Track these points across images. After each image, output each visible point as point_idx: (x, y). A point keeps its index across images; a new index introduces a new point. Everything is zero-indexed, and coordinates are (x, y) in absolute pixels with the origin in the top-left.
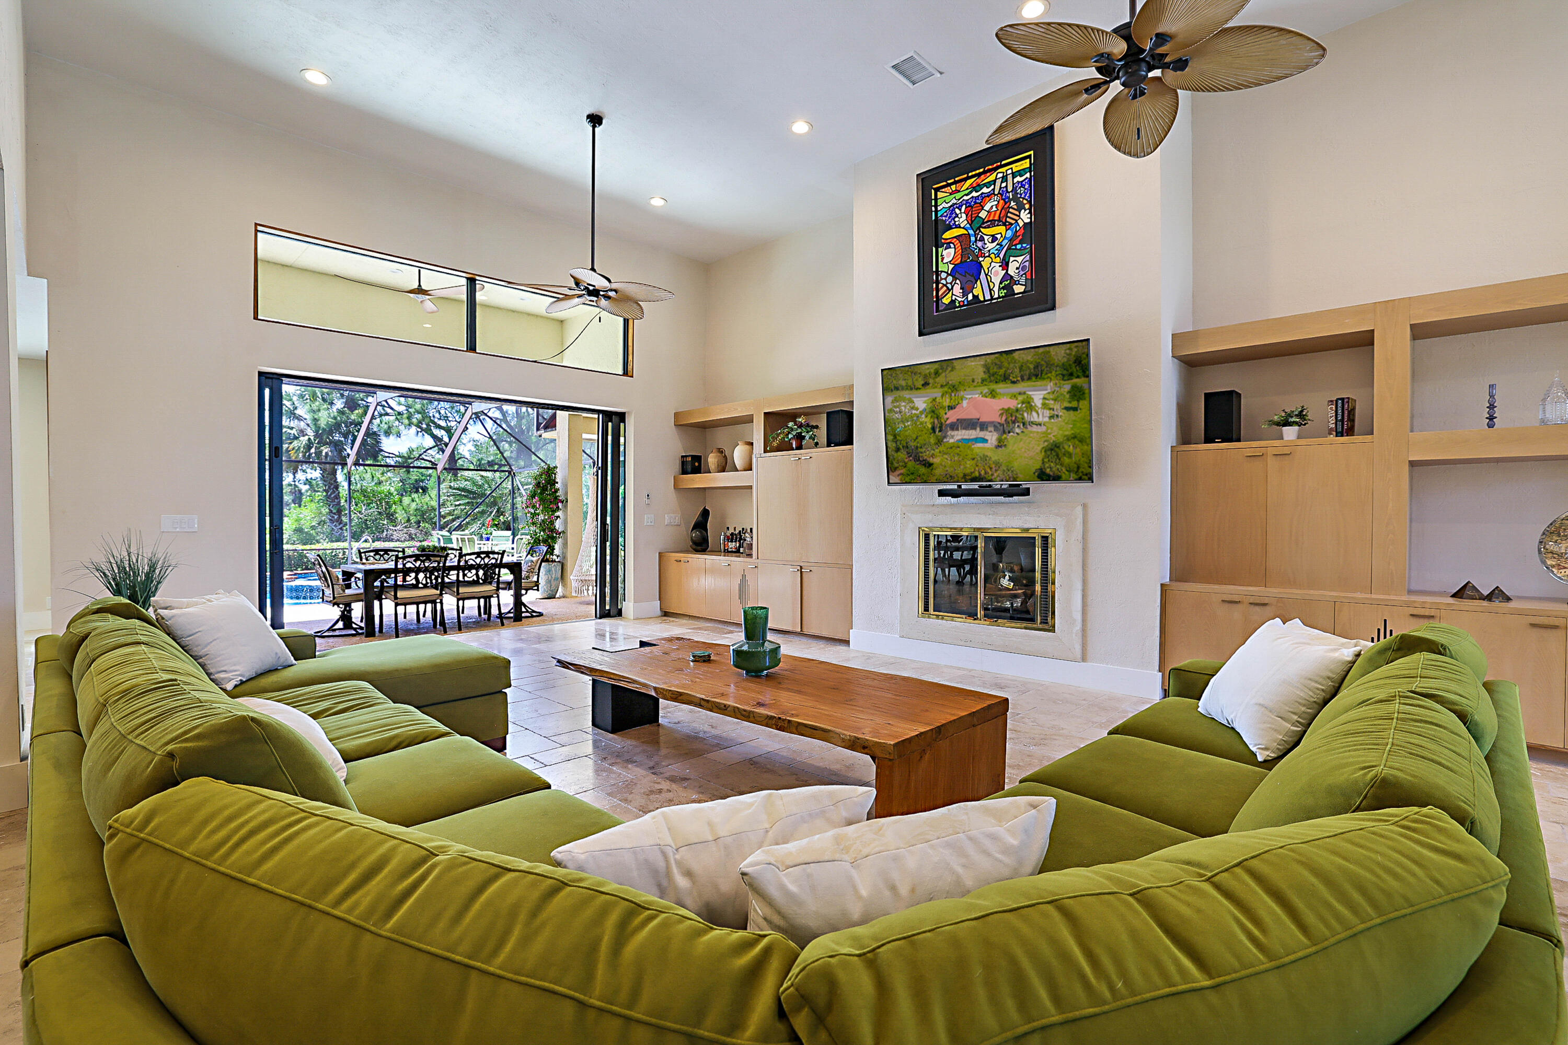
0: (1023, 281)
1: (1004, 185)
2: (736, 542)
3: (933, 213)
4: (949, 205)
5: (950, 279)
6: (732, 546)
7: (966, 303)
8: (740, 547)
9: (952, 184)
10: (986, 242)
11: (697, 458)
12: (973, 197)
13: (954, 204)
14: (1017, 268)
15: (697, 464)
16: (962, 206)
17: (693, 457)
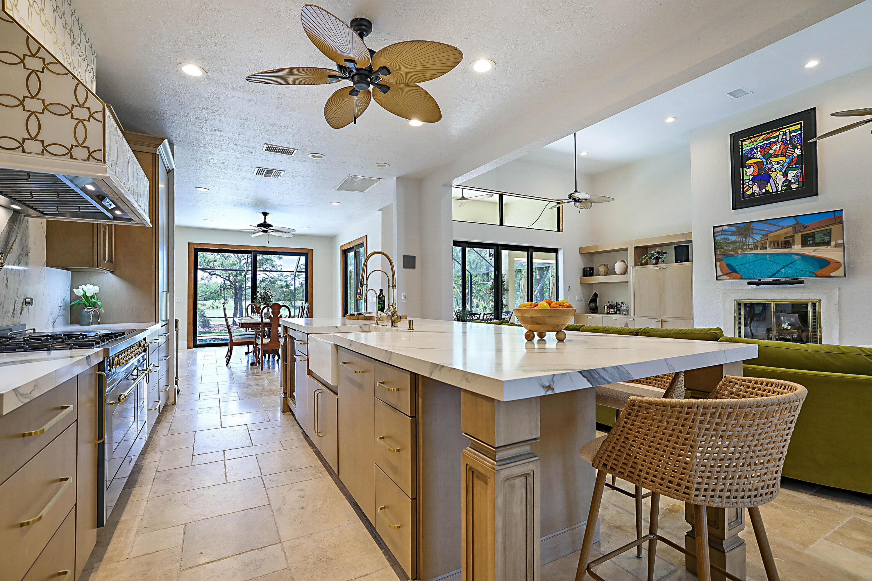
0: (797, 182)
1: (784, 137)
2: (614, 308)
3: (740, 152)
4: (750, 148)
5: (751, 183)
6: (612, 310)
7: (761, 194)
8: (617, 311)
9: (752, 138)
10: (773, 164)
11: (592, 269)
12: (765, 144)
13: (753, 147)
14: (793, 177)
15: (592, 272)
16: (758, 148)
17: (590, 268)
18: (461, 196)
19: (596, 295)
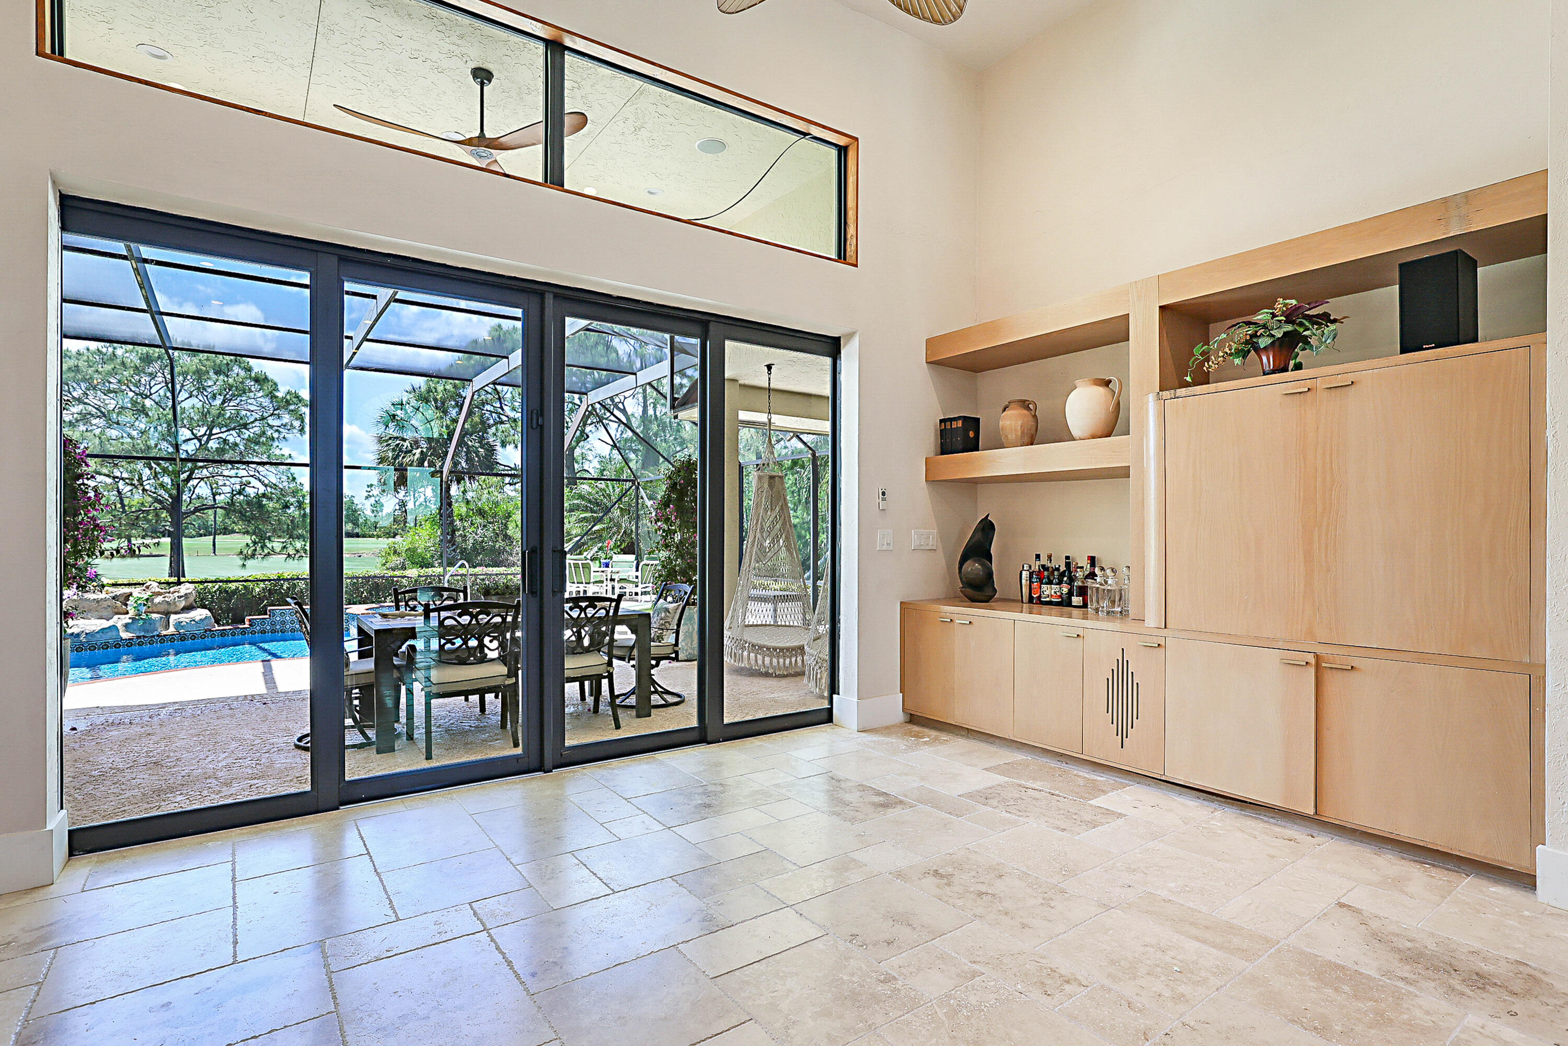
2: (1060, 583)
6: (1049, 591)
8: (1070, 593)
11: (973, 423)
15: (971, 434)
17: (965, 419)
18: (477, 133)
19: (987, 528)
